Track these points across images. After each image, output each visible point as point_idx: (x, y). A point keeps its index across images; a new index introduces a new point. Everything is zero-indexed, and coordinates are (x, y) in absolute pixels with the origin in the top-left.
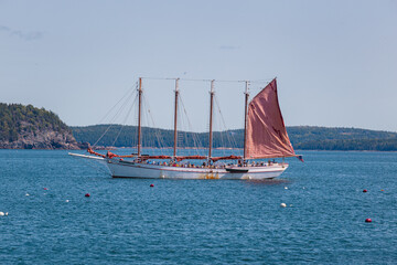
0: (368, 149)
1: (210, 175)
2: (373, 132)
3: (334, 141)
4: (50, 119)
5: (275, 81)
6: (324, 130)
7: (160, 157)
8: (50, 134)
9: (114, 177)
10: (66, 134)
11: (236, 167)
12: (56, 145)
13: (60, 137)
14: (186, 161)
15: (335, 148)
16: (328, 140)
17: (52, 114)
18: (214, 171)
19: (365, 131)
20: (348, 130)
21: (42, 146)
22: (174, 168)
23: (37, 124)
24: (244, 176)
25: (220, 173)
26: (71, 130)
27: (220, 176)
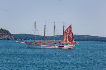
0: (91, 41)
1: (54, 47)
2: (93, 36)
3: (83, 39)
4: (7, 32)
5: (71, 25)
6: (80, 36)
7: (40, 43)
8: (7, 36)
9: (28, 48)
10: (11, 36)
11: (61, 45)
12: (8, 39)
13: (9, 37)
14: (48, 44)
15: (83, 40)
16: (81, 38)
17: (7, 31)
18: (55, 46)
19: (91, 36)
20: (86, 36)
21: (5, 39)
22: (44, 46)
23: (3, 33)
24: (63, 48)
25: (56, 47)
26: (12, 35)
27: (56, 48)
